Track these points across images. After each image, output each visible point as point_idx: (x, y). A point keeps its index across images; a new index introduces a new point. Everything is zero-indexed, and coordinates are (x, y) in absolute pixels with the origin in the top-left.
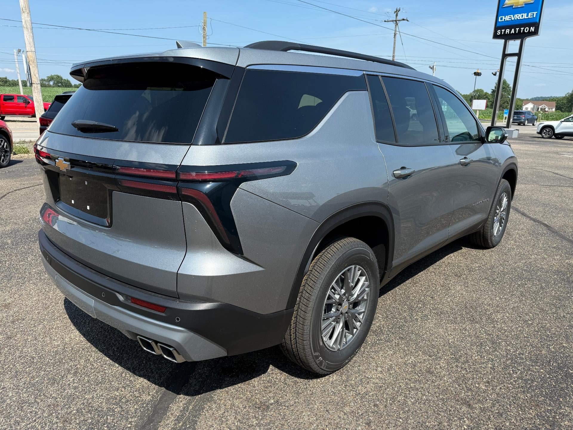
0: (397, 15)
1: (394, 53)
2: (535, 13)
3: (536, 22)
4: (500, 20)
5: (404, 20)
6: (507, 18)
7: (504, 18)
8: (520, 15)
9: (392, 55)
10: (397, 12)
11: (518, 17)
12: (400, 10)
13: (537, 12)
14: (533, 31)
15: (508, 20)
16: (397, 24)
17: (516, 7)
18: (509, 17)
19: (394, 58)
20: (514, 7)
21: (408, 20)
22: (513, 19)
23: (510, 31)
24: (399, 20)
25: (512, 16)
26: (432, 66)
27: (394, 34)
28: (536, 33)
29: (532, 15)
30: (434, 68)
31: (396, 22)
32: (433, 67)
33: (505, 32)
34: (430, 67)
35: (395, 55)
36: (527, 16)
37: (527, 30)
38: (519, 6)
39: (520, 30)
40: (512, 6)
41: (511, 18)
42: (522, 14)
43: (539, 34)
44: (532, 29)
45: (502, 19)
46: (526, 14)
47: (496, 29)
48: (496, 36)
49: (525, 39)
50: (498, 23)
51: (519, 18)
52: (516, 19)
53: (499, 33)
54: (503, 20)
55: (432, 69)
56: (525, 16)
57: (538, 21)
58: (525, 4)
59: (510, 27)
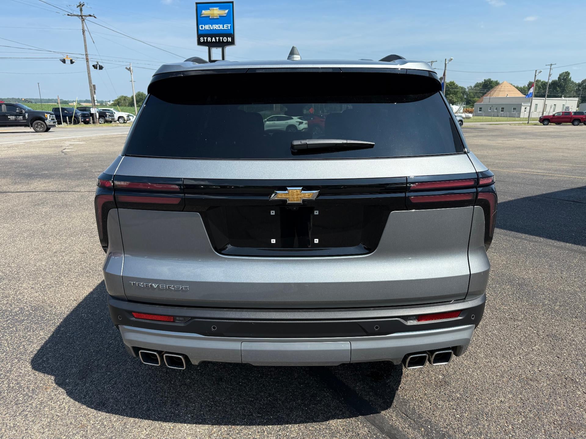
0: (81, 10)
1: (86, 51)
2: (229, 25)
3: (231, 34)
4: (200, 29)
5: (90, 16)
6: (207, 27)
7: (204, 27)
8: (217, 26)
9: (84, 53)
10: (81, 6)
11: (216, 27)
12: (84, 5)
13: (230, 25)
14: (230, 41)
15: (208, 29)
16: (84, 20)
17: (212, 18)
18: (208, 26)
19: (87, 56)
20: (210, 17)
21: (95, 16)
22: (212, 29)
23: (212, 40)
24: (85, 16)
25: (211, 25)
26: (128, 68)
27: (82, 31)
28: (232, 43)
29: (227, 27)
30: (131, 70)
31: (82, 17)
32: (130, 68)
33: (207, 39)
34: (126, 68)
35: (88, 54)
36: (223, 27)
37: (225, 40)
38: (215, 18)
39: (219, 39)
40: (209, 17)
41: (210, 28)
42: (219, 25)
43: (235, 44)
44: (230, 39)
45: (202, 27)
46: (222, 25)
47: (199, 36)
48: (199, 43)
49: (225, 48)
50: (199, 31)
51: (217, 29)
52: (214, 29)
53: (202, 40)
54: (204, 29)
55: (129, 70)
56: (221, 27)
57: (232, 32)
58: (220, 16)
59: (212, 36)
